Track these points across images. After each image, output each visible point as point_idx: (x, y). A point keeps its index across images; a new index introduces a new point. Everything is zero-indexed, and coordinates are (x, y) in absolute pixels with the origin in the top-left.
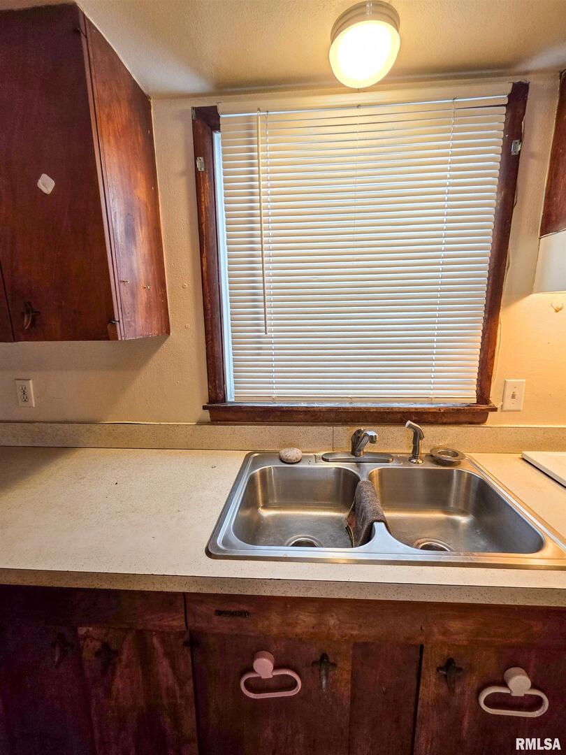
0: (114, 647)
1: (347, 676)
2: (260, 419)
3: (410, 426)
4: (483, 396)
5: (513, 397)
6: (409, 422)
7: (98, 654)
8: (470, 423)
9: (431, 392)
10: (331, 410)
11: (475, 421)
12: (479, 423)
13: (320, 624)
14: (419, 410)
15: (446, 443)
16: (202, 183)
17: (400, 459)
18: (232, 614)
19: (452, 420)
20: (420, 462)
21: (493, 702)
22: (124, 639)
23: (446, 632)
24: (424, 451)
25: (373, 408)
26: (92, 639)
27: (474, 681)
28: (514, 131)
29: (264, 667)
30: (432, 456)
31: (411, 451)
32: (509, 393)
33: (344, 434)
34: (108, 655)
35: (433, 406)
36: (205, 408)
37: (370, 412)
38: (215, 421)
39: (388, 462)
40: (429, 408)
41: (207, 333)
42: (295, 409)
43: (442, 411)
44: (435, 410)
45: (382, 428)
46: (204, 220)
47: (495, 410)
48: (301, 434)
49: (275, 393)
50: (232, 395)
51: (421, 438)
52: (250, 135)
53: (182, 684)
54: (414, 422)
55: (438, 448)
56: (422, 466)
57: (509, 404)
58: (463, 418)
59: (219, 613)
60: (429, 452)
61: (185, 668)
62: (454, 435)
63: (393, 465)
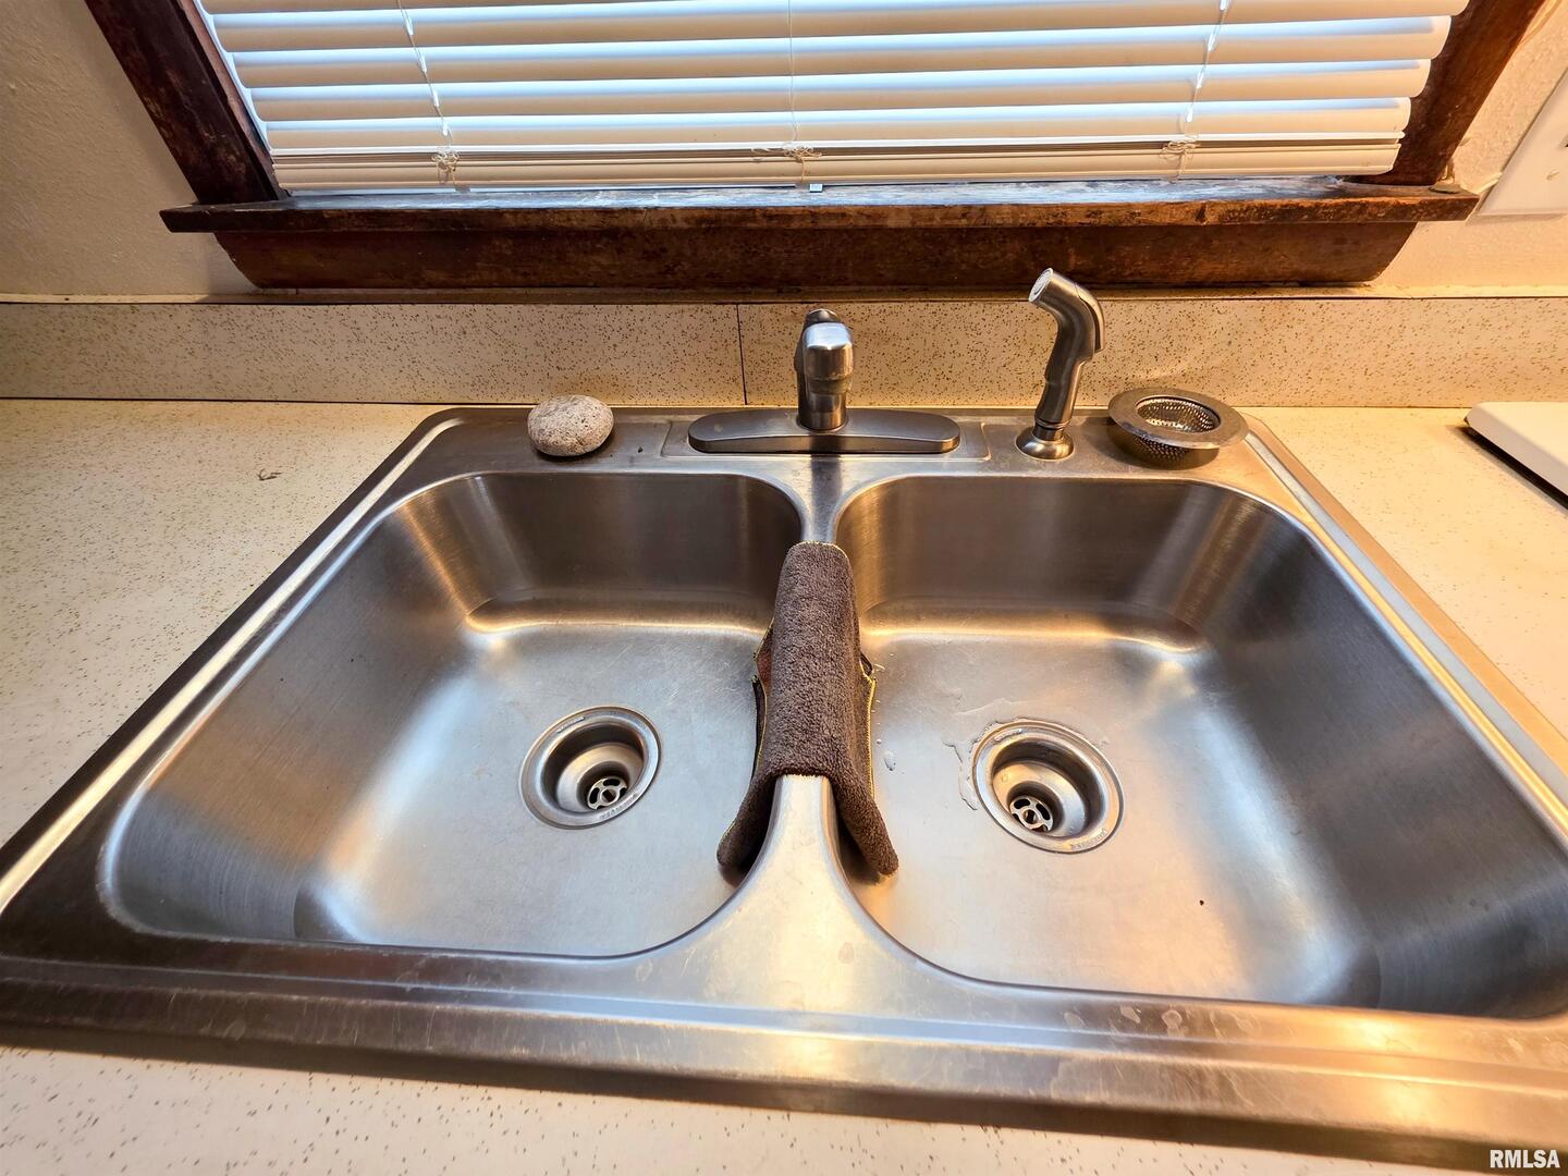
2: (442, 277)
3: (1052, 296)
4: (1432, 136)
6: (1049, 277)
8: (1306, 283)
9: (1188, 110)
11: (1335, 270)
12: (1342, 282)
14: (1104, 219)
15: (1183, 366)
17: (986, 439)
19: (1232, 266)
20: (1061, 448)
24: (1085, 401)
25: (899, 210)
30: (1110, 422)
31: (1033, 403)
33: (781, 334)
35: (1175, 196)
36: (176, 221)
37: (880, 229)
39: (936, 450)
40: (1154, 208)
42: (557, 221)
43: (1210, 219)
44: (1178, 217)
45: (934, 306)
47: (1453, 209)
48: (615, 338)
51: (1084, 352)
54: (1071, 276)
55: (1143, 390)
56: (1064, 466)
57: (1528, 181)
60: (1101, 404)
62: (1223, 337)
63: (955, 464)
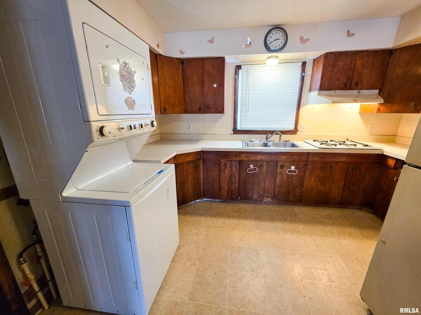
0: (226, 164)
1: (265, 168)
2: (245, 133)
4: (296, 128)
5: (303, 128)
7: (224, 165)
8: (293, 134)
10: (261, 131)
12: (295, 134)
13: (261, 158)
14: (281, 131)
15: (287, 138)
16: (236, 81)
18: (247, 157)
19: (289, 133)
20: (281, 141)
21: (289, 171)
22: (228, 163)
23: (281, 159)
26: (223, 162)
27: (286, 168)
28: (303, 70)
29: (252, 166)
30: (284, 141)
32: (302, 128)
33: (264, 136)
34: (225, 165)
36: (232, 130)
37: (270, 131)
38: (234, 134)
39: (274, 141)
41: (234, 113)
42: (253, 130)
43: (287, 131)
44: (285, 131)
46: (236, 88)
47: (298, 131)
48: (254, 137)
49: (249, 127)
50: (239, 127)
51: (281, 137)
52: (248, 74)
53: (237, 171)
57: (302, 130)
58: (291, 133)
59: (245, 157)
61: (238, 168)
62: (289, 137)
